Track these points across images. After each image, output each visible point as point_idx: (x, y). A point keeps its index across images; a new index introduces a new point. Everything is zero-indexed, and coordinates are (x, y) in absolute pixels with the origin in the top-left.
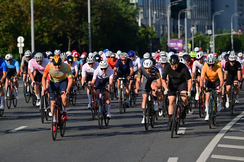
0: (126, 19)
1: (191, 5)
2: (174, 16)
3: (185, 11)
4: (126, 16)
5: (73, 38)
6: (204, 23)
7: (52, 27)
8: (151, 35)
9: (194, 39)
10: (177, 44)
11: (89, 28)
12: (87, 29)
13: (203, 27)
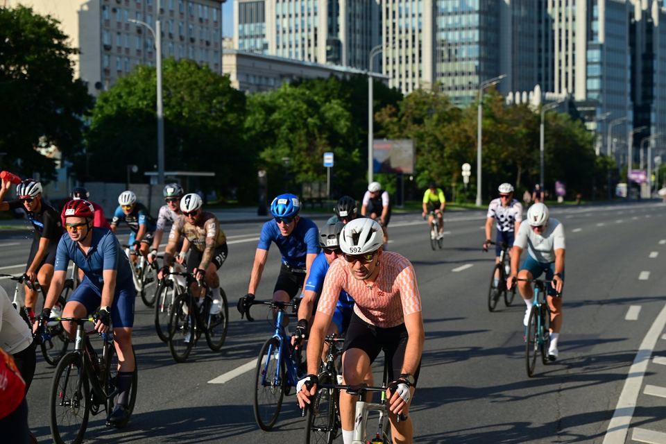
0: (582, 147)
1: (656, 131)
2: (636, 144)
4: (582, 144)
5: (523, 167)
7: (500, 154)
8: (611, 165)
9: (659, 171)
10: (639, 175)
11: (542, 156)
12: (539, 158)
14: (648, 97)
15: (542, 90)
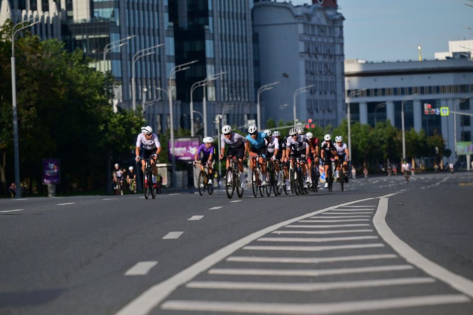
1: (216, 72)
2: (182, 96)
3: (202, 83)
6: (240, 108)
10: (188, 149)
13: (240, 117)
14: (200, 12)
15: (12, 7)
